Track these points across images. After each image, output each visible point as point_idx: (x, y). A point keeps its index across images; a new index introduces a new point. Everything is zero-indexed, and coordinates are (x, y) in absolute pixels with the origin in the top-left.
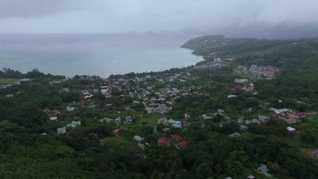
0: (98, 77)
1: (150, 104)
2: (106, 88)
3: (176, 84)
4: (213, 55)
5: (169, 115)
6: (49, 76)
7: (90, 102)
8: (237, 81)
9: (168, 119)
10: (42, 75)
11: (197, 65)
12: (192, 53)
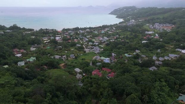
0: (55, 30)
1: (88, 47)
2: (59, 37)
3: (107, 35)
4: (130, 18)
5: (101, 54)
6: (24, 29)
7: (47, 45)
8: (147, 32)
9: (100, 57)
10: (19, 28)
11: (120, 23)
12: (116, 17)
